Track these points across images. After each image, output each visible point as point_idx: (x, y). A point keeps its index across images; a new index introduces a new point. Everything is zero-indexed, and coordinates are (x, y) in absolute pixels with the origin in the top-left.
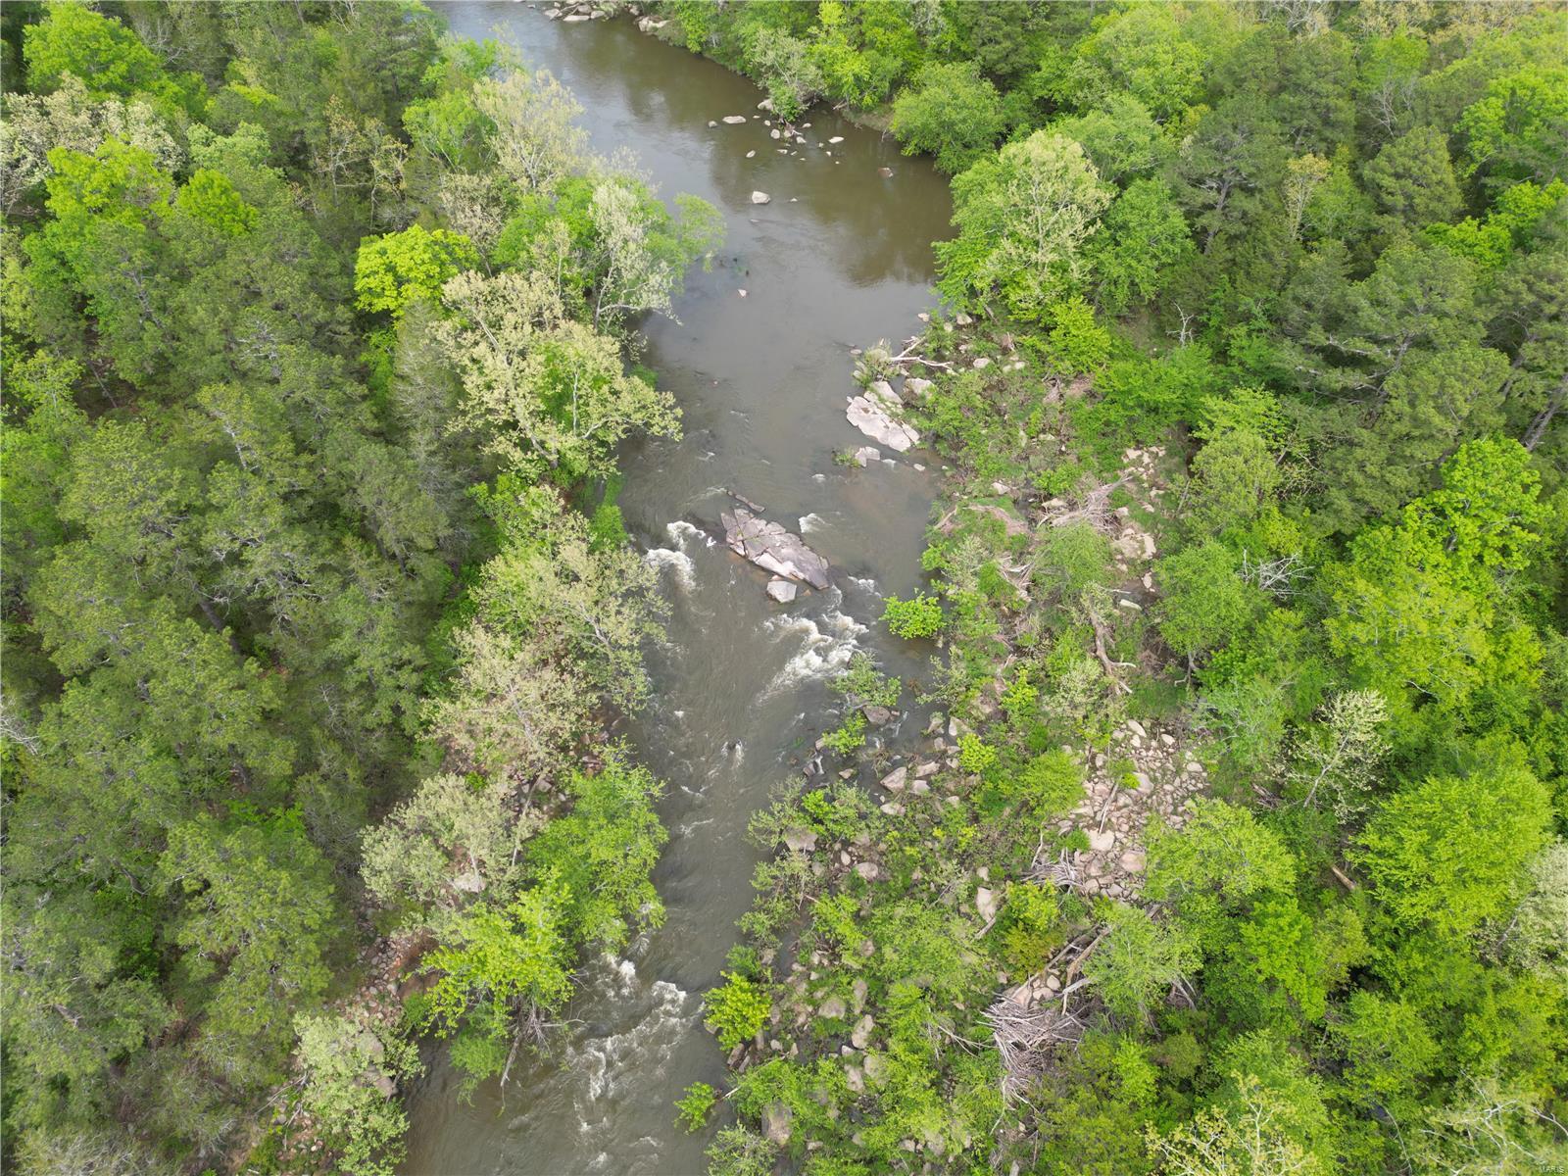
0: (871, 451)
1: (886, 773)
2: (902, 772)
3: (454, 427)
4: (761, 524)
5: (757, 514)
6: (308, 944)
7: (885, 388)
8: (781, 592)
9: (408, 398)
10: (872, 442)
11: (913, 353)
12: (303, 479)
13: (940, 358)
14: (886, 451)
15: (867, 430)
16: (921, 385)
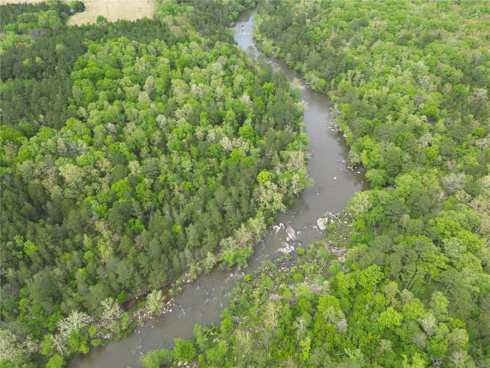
0: (316, 227)
1: (282, 267)
2: (284, 268)
3: (257, 200)
4: (292, 229)
5: (293, 228)
6: (213, 246)
7: (326, 219)
8: (288, 239)
9: (255, 194)
10: (318, 226)
11: (336, 216)
12: (237, 200)
13: (340, 218)
14: (318, 228)
15: (318, 224)
16: (332, 221)
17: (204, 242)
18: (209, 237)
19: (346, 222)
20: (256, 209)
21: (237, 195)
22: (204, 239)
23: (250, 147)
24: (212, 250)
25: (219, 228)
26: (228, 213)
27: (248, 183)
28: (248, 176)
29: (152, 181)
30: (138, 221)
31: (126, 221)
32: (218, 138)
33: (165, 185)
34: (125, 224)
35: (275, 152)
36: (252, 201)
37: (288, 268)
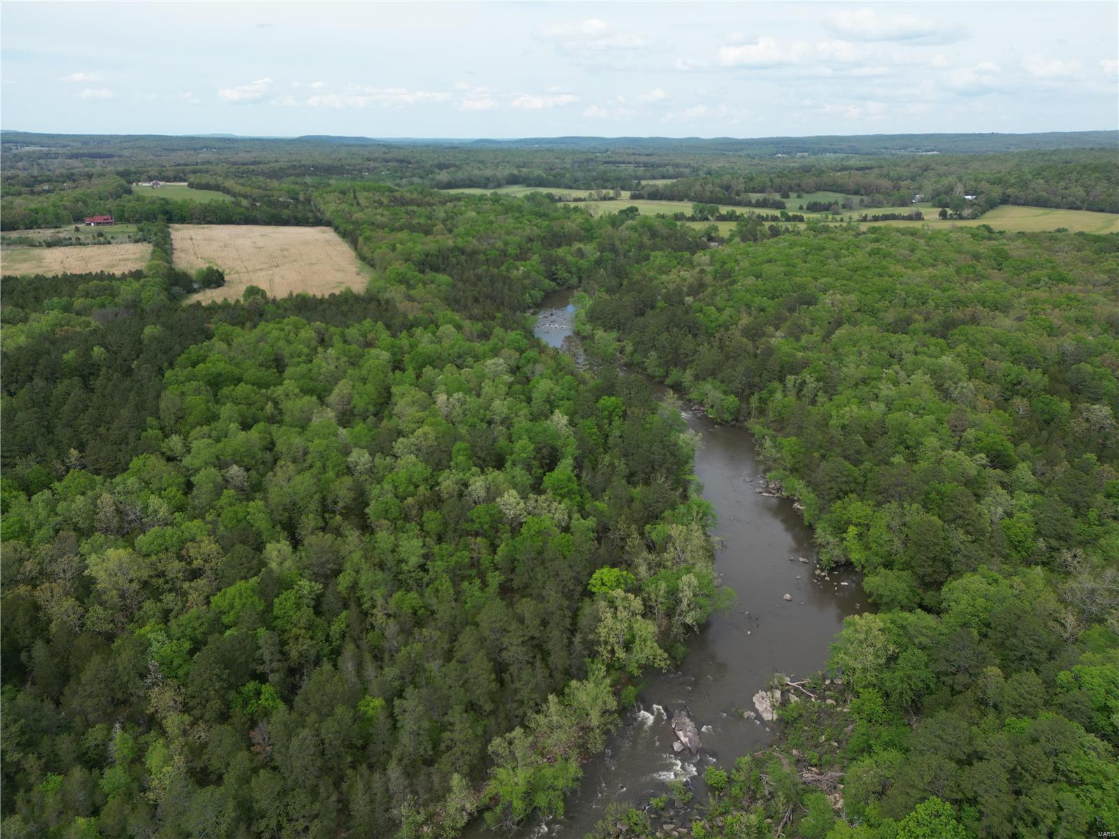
0: (752, 714)
1: (666, 823)
2: (672, 826)
3: (591, 637)
4: (687, 720)
5: (689, 716)
7: (778, 694)
8: (677, 746)
9: (583, 621)
10: (756, 711)
11: (803, 686)
13: (813, 690)
14: (759, 717)
15: (757, 705)
16: (794, 698)
17: (443, 747)
18: (458, 727)
19: (829, 701)
20: (588, 660)
21: (537, 622)
22: (446, 735)
23: (570, 518)
24: (466, 770)
25: (488, 707)
26: (513, 669)
27: (568, 595)
28: (566, 574)
29: (318, 587)
30: (267, 689)
31: (235, 687)
32: (492, 494)
33: (352, 599)
34: (232, 695)
35: (633, 527)
36: (578, 639)
37: (683, 826)
